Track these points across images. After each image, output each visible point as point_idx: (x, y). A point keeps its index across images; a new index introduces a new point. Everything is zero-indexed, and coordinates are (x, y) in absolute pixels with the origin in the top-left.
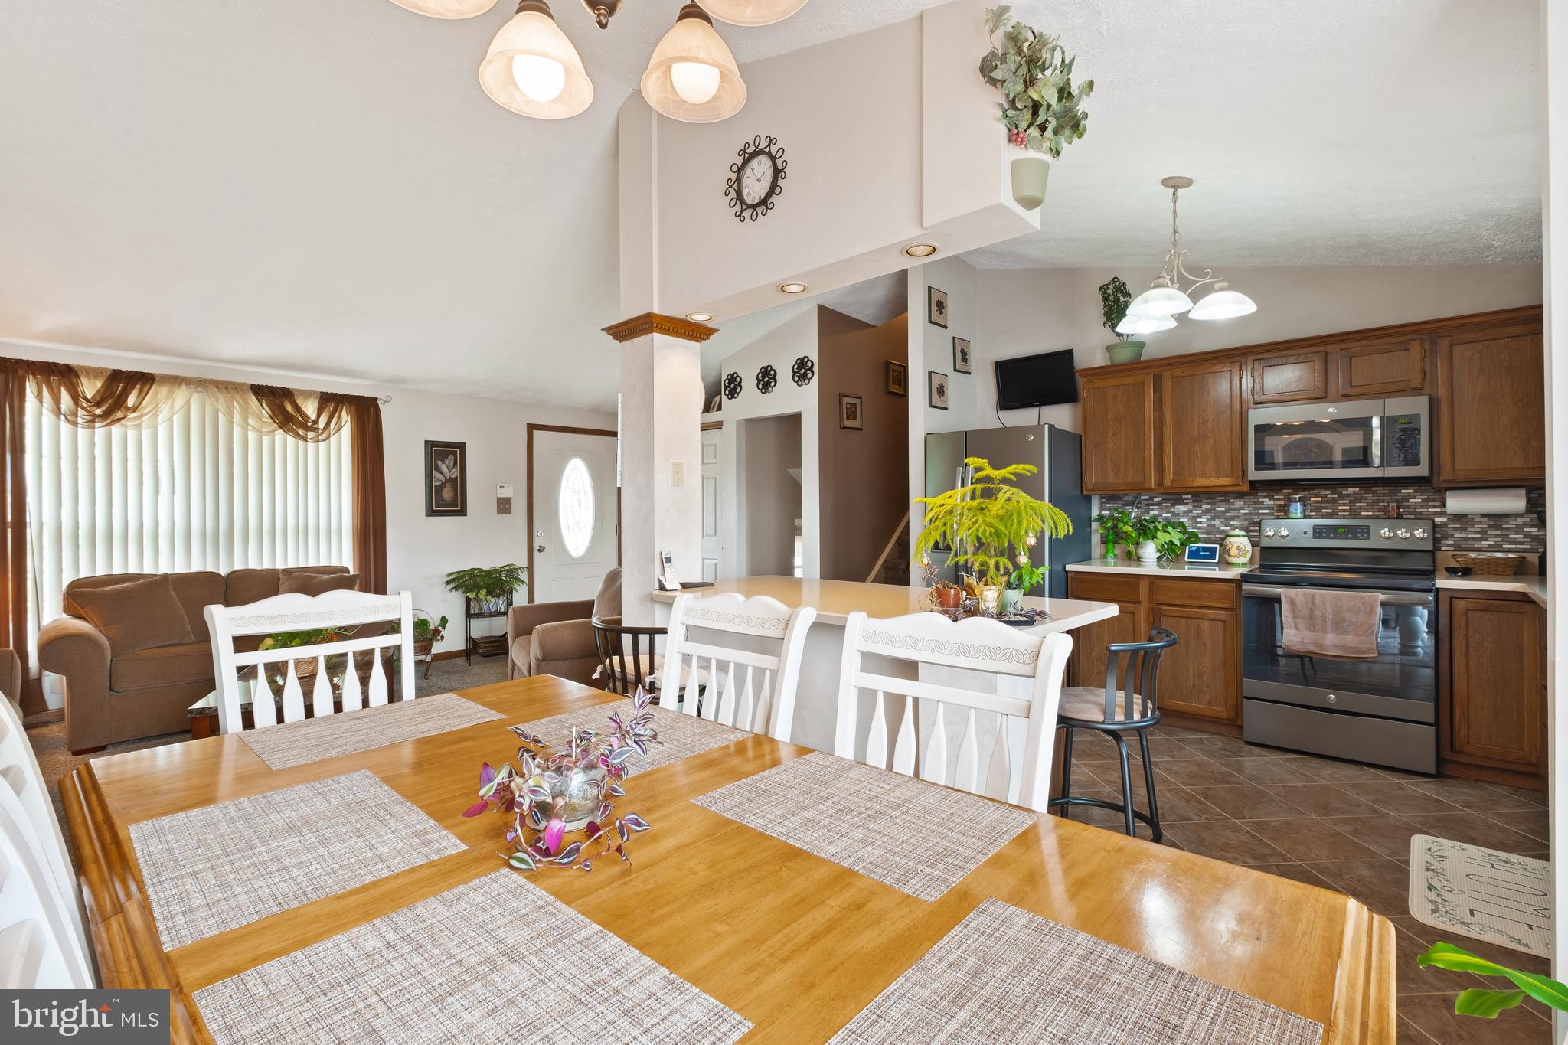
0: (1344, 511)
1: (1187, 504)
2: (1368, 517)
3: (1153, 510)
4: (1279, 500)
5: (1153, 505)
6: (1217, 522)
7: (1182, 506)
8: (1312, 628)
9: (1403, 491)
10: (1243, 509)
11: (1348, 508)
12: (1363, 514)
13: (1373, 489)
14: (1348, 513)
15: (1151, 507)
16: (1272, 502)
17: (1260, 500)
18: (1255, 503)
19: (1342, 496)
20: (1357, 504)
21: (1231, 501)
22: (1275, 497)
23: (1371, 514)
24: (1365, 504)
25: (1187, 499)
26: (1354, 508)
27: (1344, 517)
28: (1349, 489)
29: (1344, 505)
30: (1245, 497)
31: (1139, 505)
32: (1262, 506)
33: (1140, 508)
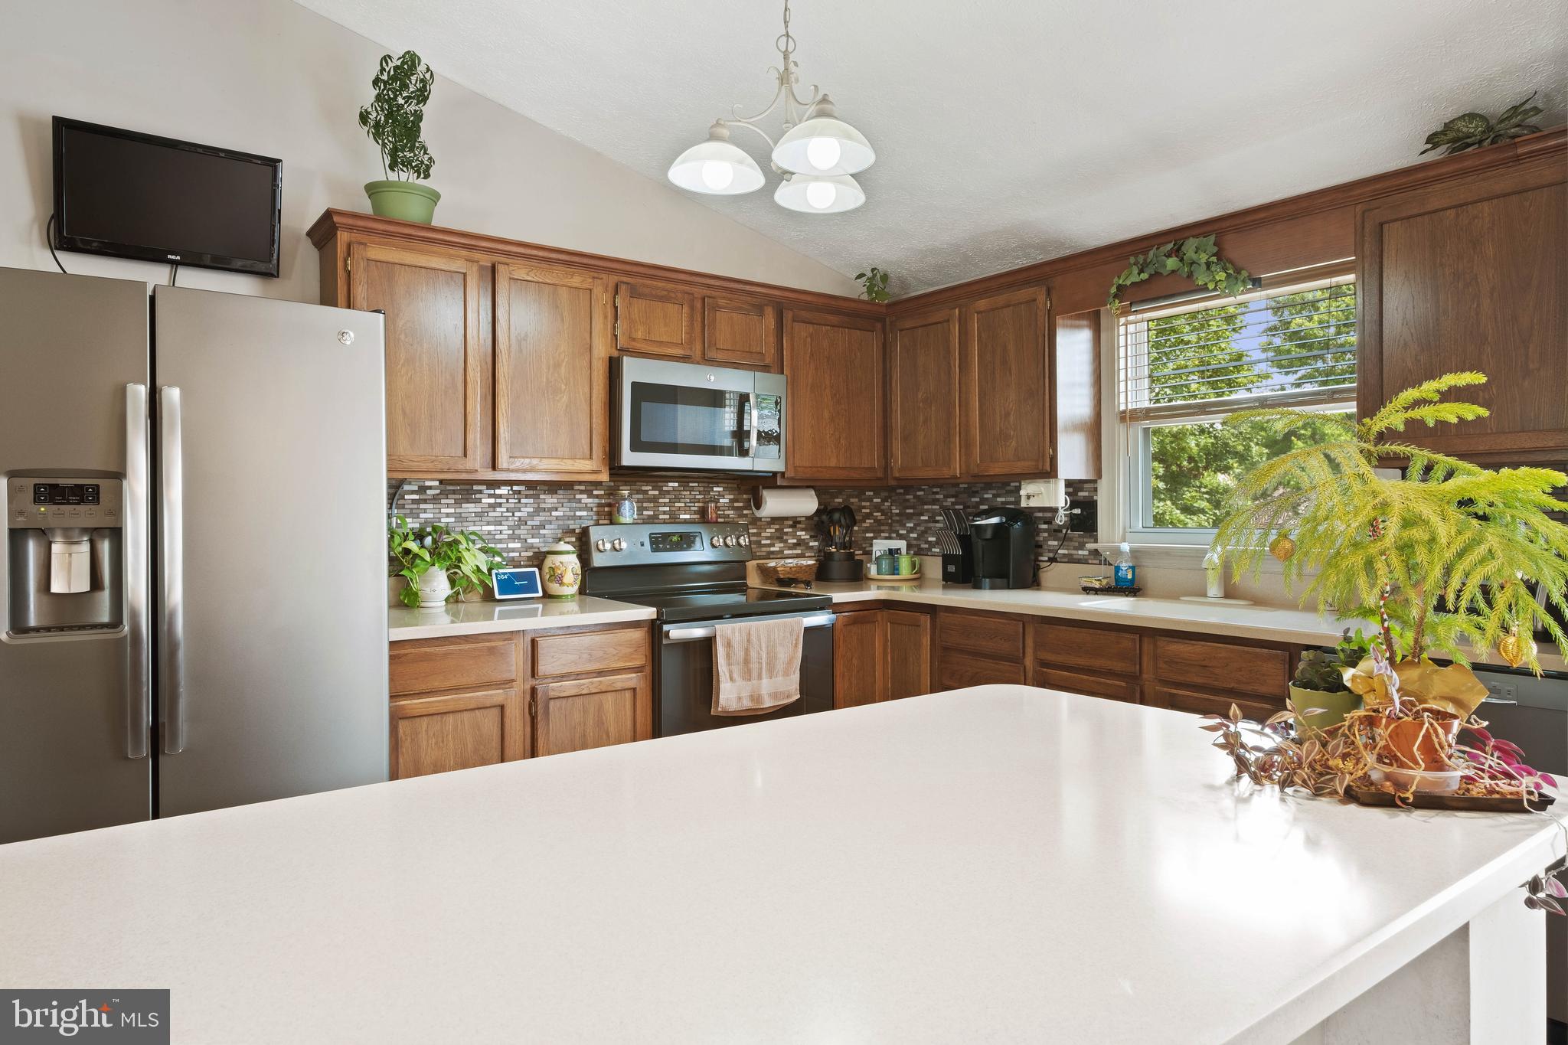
0: (665, 513)
1: (479, 501)
2: (685, 522)
3: (425, 511)
4: (597, 496)
5: (425, 501)
6: (522, 532)
7: (473, 505)
8: (747, 675)
9: (715, 489)
10: (556, 510)
11: (667, 509)
12: (682, 517)
13: (691, 485)
14: (668, 517)
15: (422, 506)
16: (591, 500)
17: (578, 496)
18: (570, 501)
19: (663, 494)
20: (676, 504)
21: (542, 496)
22: (595, 492)
23: (688, 517)
24: (683, 505)
25: (480, 492)
26: (674, 509)
27: (665, 522)
28: (670, 484)
29: (665, 505)
30: (560, 492)
31: (401, 502)
32: (578, 505)
33: (403, 507)
